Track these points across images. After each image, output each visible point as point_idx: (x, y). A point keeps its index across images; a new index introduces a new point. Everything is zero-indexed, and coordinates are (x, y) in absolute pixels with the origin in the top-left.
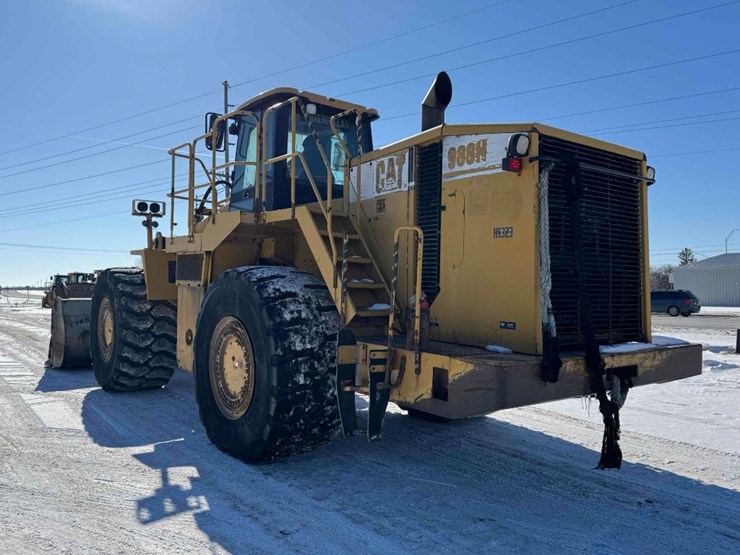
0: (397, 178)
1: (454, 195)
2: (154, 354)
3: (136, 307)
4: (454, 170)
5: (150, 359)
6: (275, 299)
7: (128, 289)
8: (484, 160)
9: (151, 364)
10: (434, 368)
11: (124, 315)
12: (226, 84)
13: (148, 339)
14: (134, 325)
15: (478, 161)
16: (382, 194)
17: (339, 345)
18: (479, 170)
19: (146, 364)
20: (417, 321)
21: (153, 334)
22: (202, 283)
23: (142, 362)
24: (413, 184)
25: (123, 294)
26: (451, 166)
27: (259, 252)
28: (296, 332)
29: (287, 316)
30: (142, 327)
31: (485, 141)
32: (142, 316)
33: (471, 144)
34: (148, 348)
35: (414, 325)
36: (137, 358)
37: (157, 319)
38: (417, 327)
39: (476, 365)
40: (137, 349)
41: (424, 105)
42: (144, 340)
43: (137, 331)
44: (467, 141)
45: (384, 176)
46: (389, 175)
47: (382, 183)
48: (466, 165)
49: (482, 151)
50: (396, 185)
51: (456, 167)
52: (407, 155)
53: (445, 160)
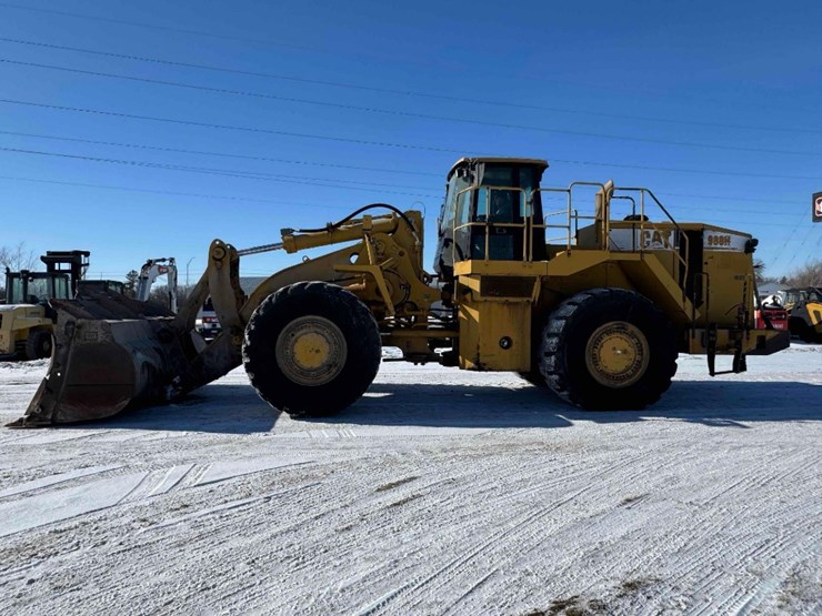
0: (663, 243)
1: (712, 258)
4: (711, 246)
8: (729, 245)
10: (757, 336)
15: (725, 245)
16: (646, 248)
18: (726, 249)
22: (532, 300)
24: (678, 248)
26: (710, 244)
31: (729, 237)
33: (721, 236)
44: (719, 234)
45: (650, 240)
46: (654, 240)
47: (648, 243)
48: (719, 246)
49: (728, 240)
50: (662, 246)
51: (713, 246)
52: (673, 233)
53: (706, 241)
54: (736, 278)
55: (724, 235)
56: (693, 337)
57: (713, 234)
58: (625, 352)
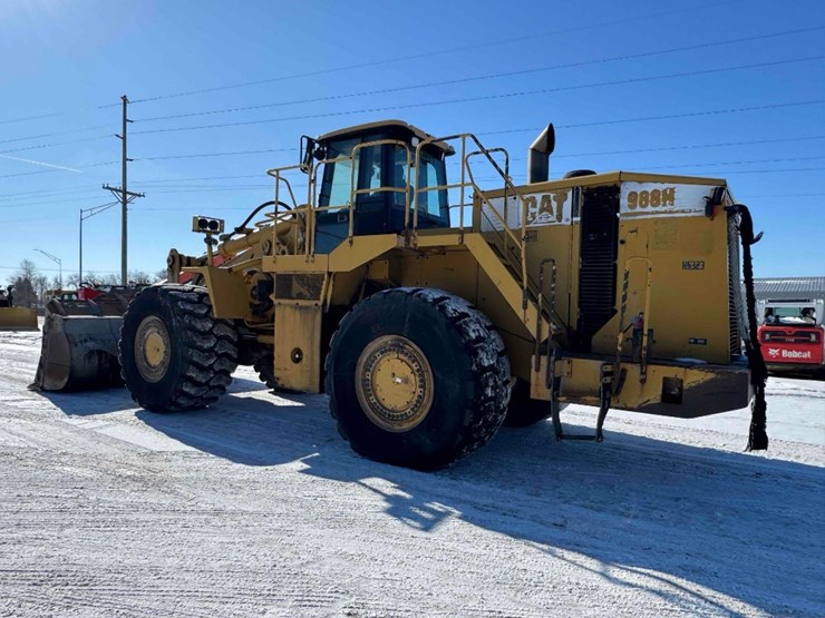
0: (555, 213)
1: (636, 231)
2: (216, 373)
3: (199, 326)
4: (635, 210)
5: (211, 378)
6: (458, 318)
7: (188, 307)
8: (672, 205)
9: (211, 384)
10: (665, 378)
11: (189, 333)
12: (124, 98)
13: (212, 357)
14: (199, 344)
15: (664, 205)
16: (531, 225)
17: (555, 360)
18: (665, 212)
19: (207, 383)
20: (645, 338)
21: (216, 353)
22: (320, 303)
23: (204, 381)
24: (578, 219)
25: (185, 312)
26: (632, 207)
27: (367, 273)
28: (483, 349)
29: (473, 335)
30: (206, 346)
31: (672, 190)
32: (206, 334)
33: (655, 190)
34: (211, 367)
35: (642, 342)
36: (201, 378)
37: (219, 338)
38: (645, 344)
39: (717, 374)
40: (201, 369)
41: (533, 150)
42: (208, 359)
43: (202, 350)
44: (650, 187)
45: (537, 210)
46: (541, 211)
47: (533, 215)
48: (650, 208)
49: (669, 196)
50: (553, 218)
51: (639, 209)
52: (570, 194)
53: (624, 202)
54: (686, 266)
55: (661, 187)
56: (538, 370)
57: (638, 188)
58: (406, 381)
